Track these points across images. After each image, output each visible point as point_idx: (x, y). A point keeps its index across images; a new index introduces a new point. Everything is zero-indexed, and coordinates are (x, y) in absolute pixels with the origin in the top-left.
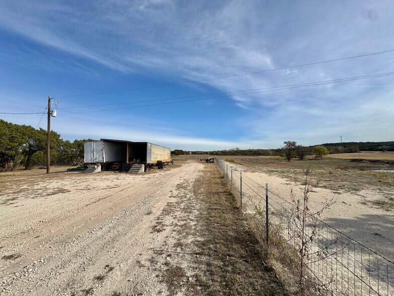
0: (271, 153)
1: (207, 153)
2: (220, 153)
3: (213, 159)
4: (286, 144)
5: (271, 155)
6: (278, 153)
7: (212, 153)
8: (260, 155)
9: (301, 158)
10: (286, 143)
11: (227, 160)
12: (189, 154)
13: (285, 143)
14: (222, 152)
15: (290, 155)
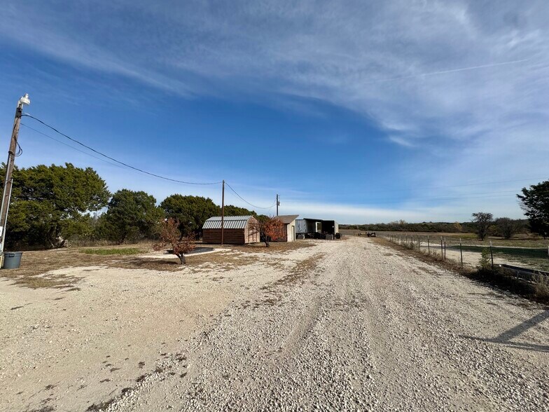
0: (460, 228)
2: (374, 228)
3: (375, 233)
4: (475, 217)
5: (460, 232)
6: (472, 230)
8: (440, 231)
9: (507, 238)
10: (477, 215)
11: (388, 236)
13: (474, 215)
14: (378, 225)
15: (483, 231)
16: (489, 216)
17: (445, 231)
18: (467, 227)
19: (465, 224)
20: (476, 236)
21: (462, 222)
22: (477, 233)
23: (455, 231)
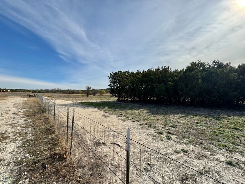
0: (81, 92)
1: (29, 91)
3: (35, 95)
5: (80, 93)
6: (84, 93)
7: (34, 91)
8: (74, 93)
9: (94, 95)
11: (46, 96)
12: (7, 91)
13: (86, 87)
15: (88, 93)
16: (90, 88)
17: (76, 93)
18: (83, 92)
19: (82, 90)
20: (86, 95)
21: (81, 90)
22: (86, 94)
23: (79, 93)
